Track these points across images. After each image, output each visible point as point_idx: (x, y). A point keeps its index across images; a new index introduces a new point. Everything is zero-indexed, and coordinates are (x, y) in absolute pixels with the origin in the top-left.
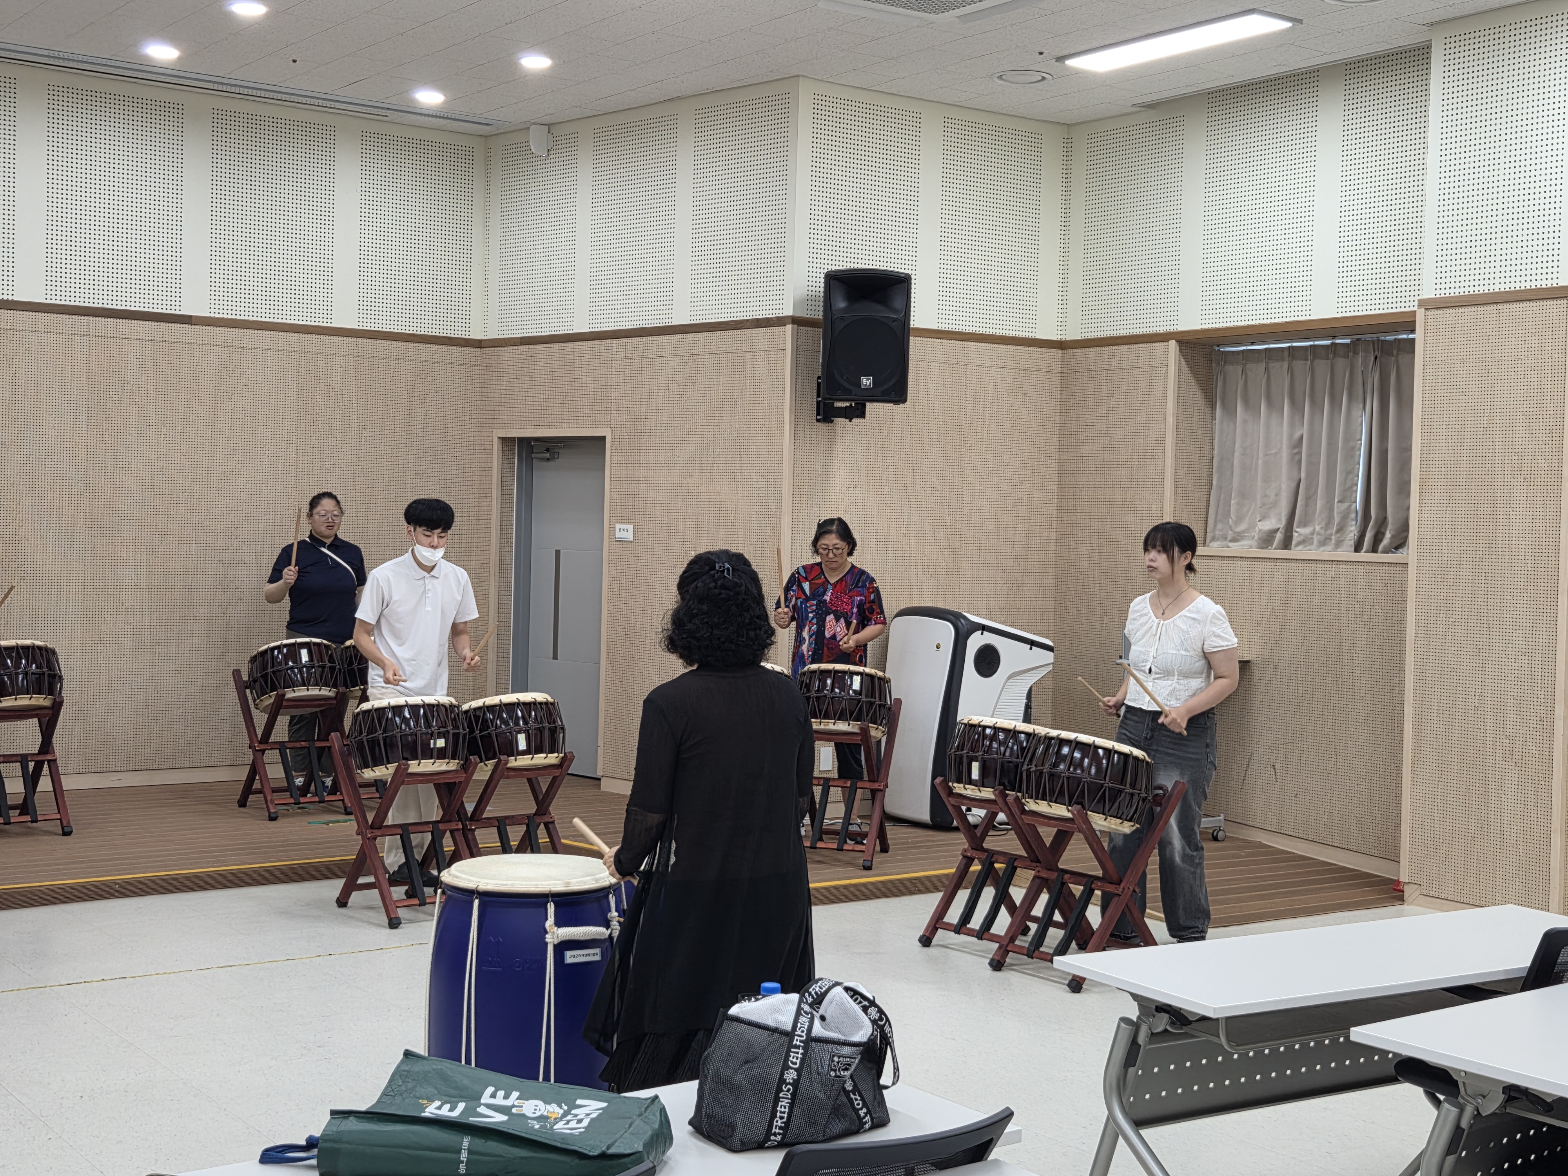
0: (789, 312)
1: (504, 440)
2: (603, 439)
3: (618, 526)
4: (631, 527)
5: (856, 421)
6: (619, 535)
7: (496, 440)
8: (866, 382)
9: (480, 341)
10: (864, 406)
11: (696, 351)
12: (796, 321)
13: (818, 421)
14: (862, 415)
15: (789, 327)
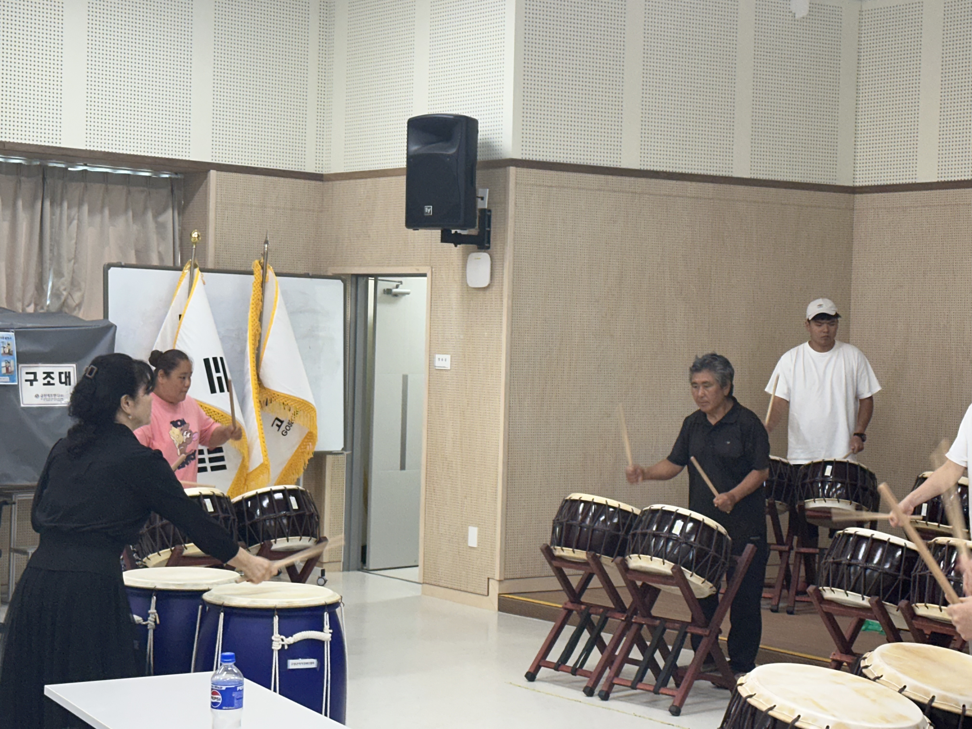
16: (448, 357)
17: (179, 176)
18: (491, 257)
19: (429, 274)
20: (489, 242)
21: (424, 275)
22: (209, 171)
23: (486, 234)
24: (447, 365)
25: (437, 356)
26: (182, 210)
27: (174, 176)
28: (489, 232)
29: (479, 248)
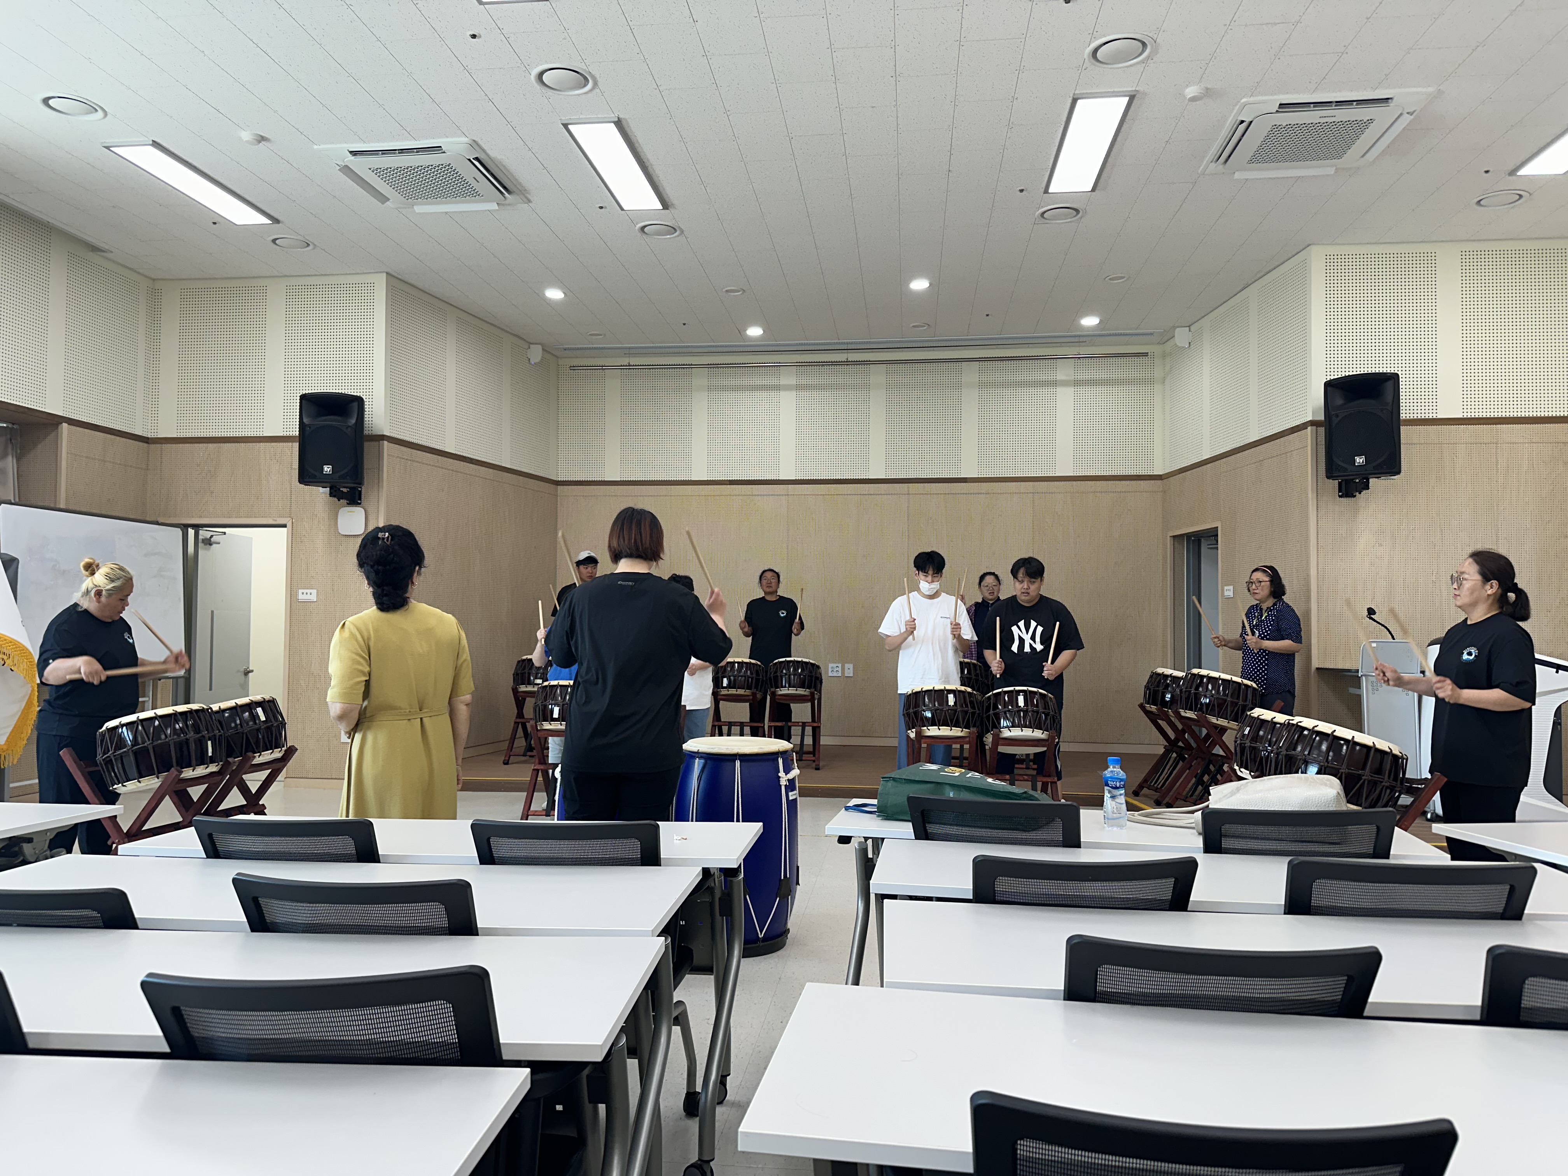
0: (1310, 418)
1: (1174, 537)
2: (1216, 528)
3: (1226, 588)
4: (1231, 588)
5: (1364, 492)
6: (1226, 593)
7: (1169, 538)
8: (1360, 460)
9: (1160, 476)
10: (1368, 480)
11: (1261, 458)
12: (1312, 423)
13: (1340, 496)
14: (1367, 487)
15: (1309, 428)
16: (314, 592)
17: (15, 427)
18: (365, 511)
19: (289, 525)
20: (360, 499)
21: (284, 526)
22: (61, 423)
23: (357, 493)
24: (314, 598)
25: (300, 591)
26: (19, 459)
27: (10, 426)
28: (360, 492)
29: (348, 504)
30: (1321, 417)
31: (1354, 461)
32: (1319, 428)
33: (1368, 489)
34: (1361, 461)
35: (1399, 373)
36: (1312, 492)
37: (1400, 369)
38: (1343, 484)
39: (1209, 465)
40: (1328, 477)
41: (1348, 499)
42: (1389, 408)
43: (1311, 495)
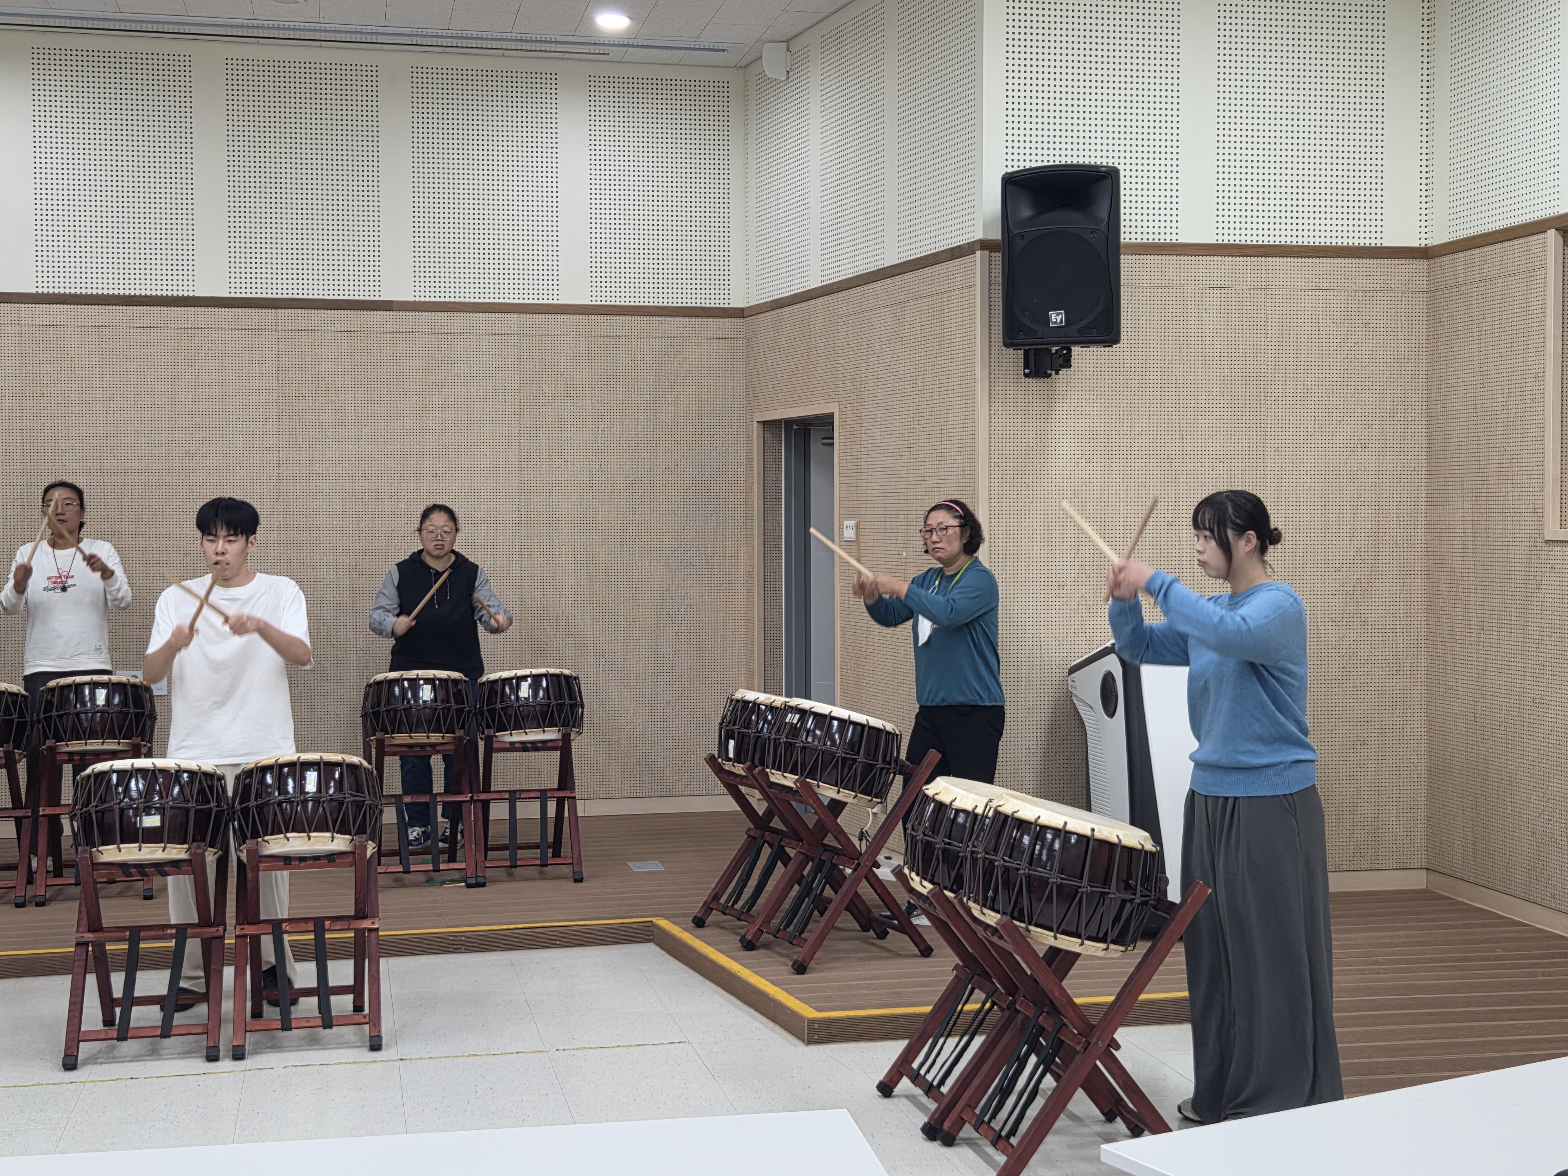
0: (979, 235)
1: (765, 424)
2: (831, 416)
3: (846, 523)
4: (855, 524)
5: (1064, 370)
6: (847, 533)
7: (755, 424)
8: (1057, 317)
9: (742, 310)
10: (1069, 350)
11: (900, 298)
12: (985, 245)
13: (1026, 376)
14: (1067, 362)
15: (978, 253)
30: (996, 235)
31: (1047, 319)
32: (993, 254)
33: (1070, 366)
34: (1059, 318)
35: (1121, 168)
36: (982, 367)
37: (1122, 161)
38: (1032, 353)
39: (820, 300)
40: (1006, 345)
41: (1038, 380)
42: (1103, 227)
43: (980, 373)
